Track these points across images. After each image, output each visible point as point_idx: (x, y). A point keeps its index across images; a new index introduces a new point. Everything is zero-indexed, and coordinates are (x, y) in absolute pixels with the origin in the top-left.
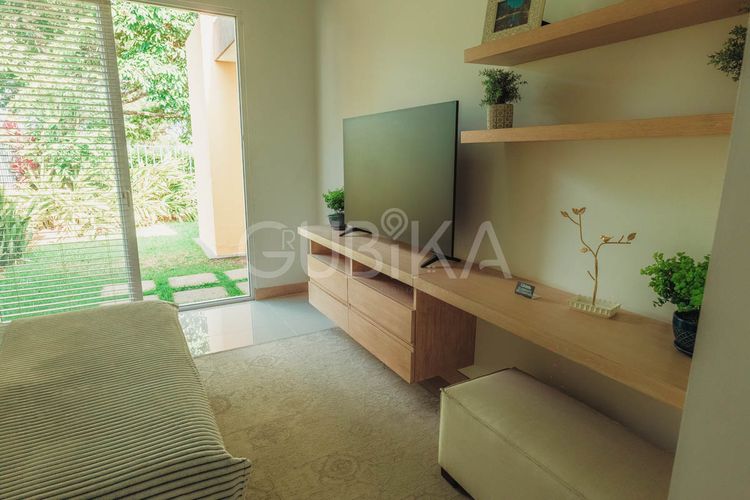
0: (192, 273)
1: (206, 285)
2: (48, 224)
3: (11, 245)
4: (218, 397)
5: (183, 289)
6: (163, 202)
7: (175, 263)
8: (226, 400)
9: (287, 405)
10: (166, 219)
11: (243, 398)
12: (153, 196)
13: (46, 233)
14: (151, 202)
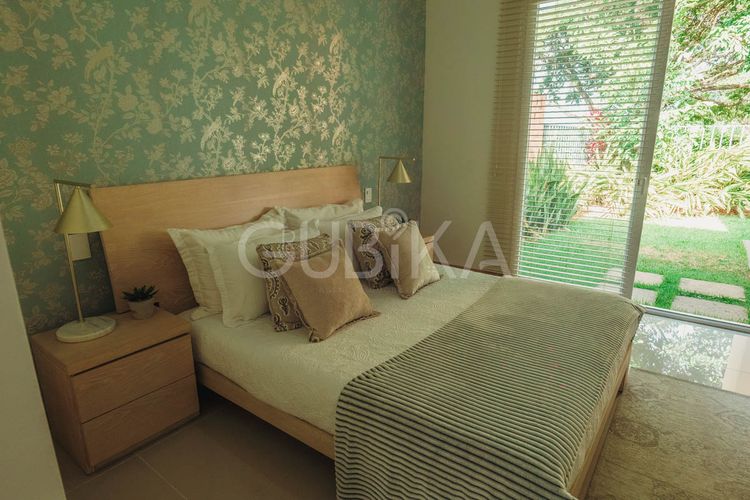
0: (715, 280)
1: (724, 300)
2: (599, 201)
3: (559, 214)
4: (649, 426)
5: (691, 295)
6: (725, 193)
7: (701, 264)
8: (656, 436)
9: (732, 490)
10: (722, 212)
11: (678, 446)
12: (713, 184)
13: (596, 208)
14: (709, 190)
